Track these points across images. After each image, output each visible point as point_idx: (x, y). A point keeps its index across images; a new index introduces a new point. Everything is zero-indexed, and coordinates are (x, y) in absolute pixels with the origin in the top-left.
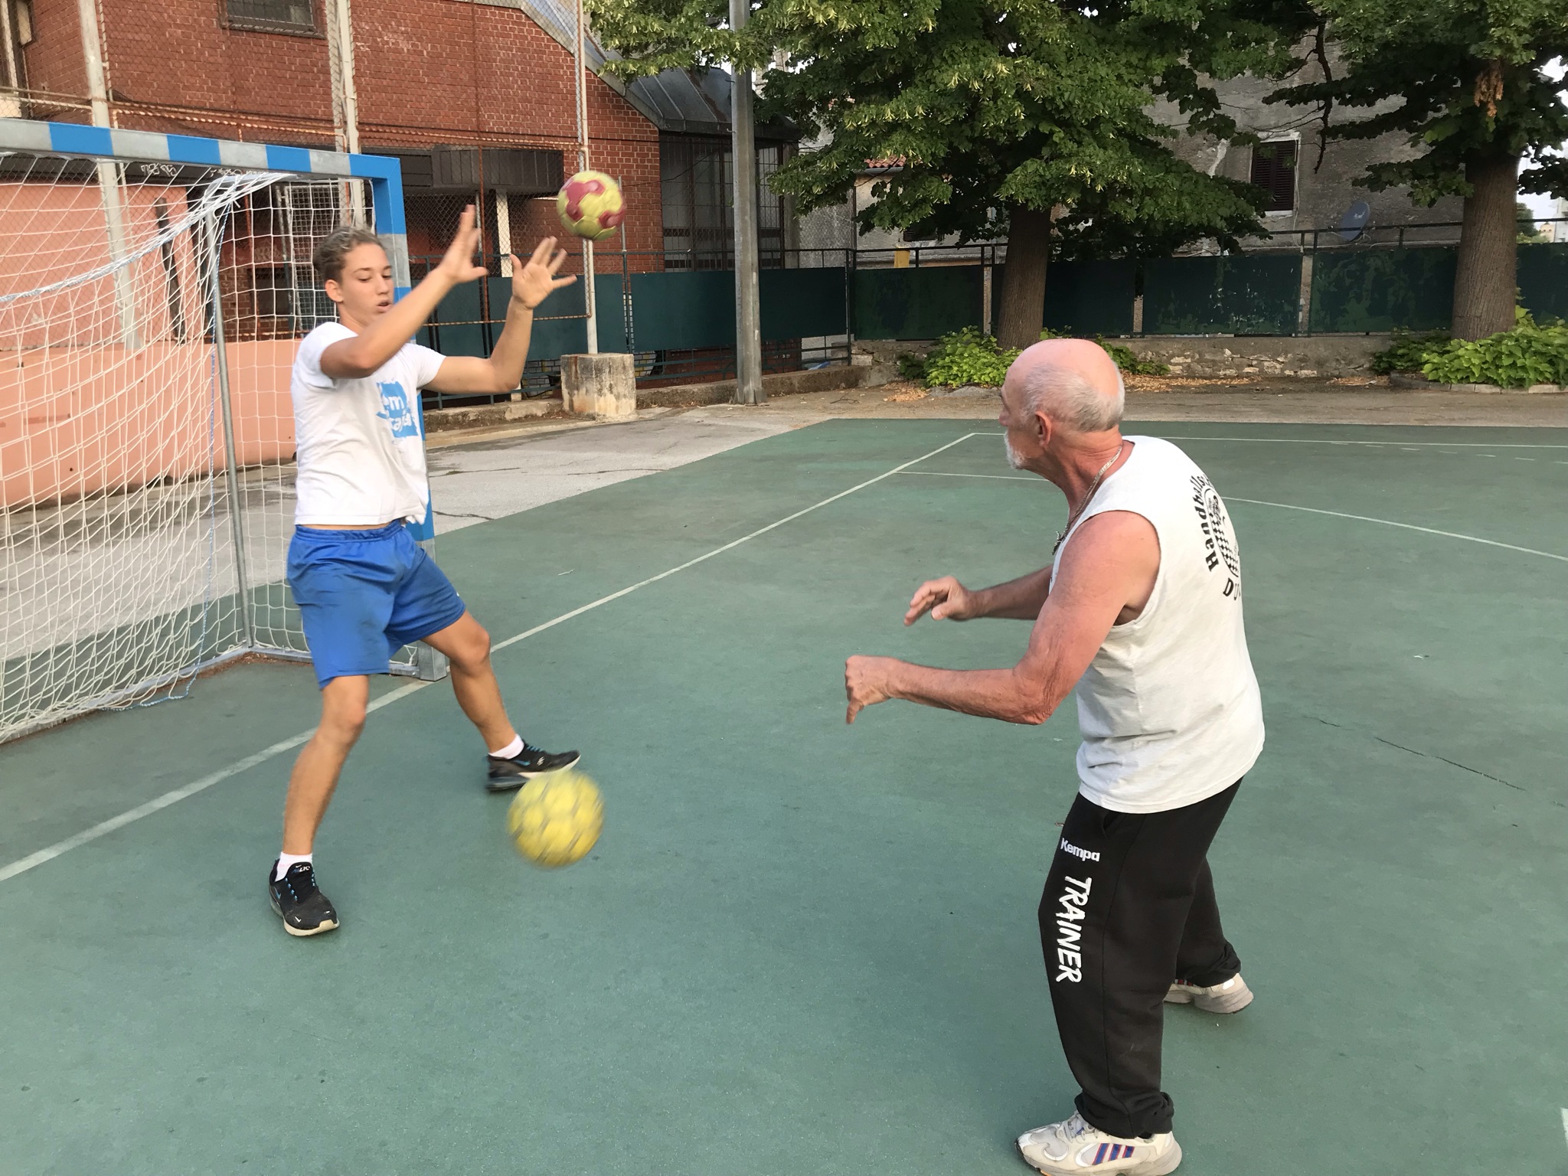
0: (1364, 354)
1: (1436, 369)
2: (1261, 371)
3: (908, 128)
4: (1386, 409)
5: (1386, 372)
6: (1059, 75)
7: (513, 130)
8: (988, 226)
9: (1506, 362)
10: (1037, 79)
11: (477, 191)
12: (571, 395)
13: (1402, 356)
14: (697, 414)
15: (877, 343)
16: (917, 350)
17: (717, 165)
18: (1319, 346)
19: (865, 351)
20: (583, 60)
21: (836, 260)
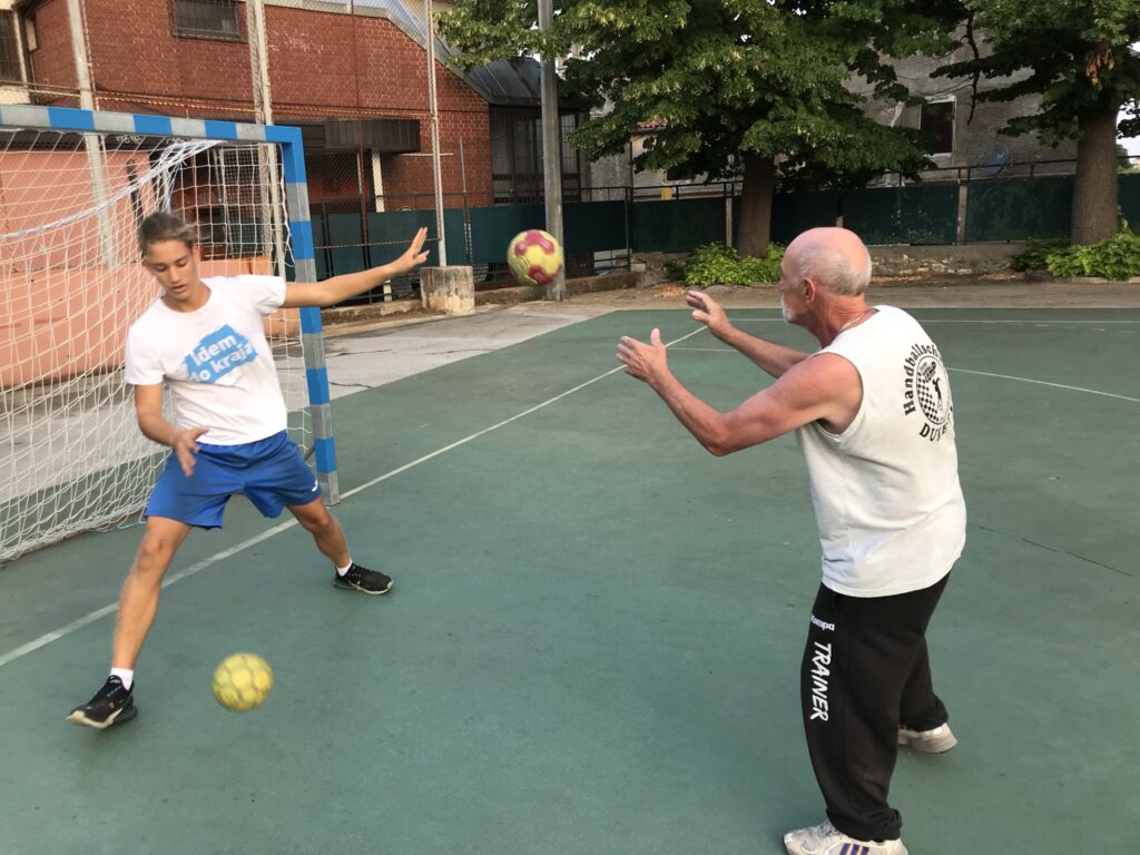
0: (1007, 256)
1: (1060, 267)
2: (931, 270)
3: (669, 99)
4: (1024, 296)
5: (1023, 269)
6: (779, 57)
7: (383, 105)
8: (728, 168)
9: (1113, 260)
10: (763, 62)
11: (358, 150)
12: (428, 296)
13: (1035, 257)
14: (519, 309)
15: (648, 255)
16: (679, 260)
17: (531, 128)
18: (972, 252)
19: (641, 261)
20: (433, 55)
21: (618, 195)
